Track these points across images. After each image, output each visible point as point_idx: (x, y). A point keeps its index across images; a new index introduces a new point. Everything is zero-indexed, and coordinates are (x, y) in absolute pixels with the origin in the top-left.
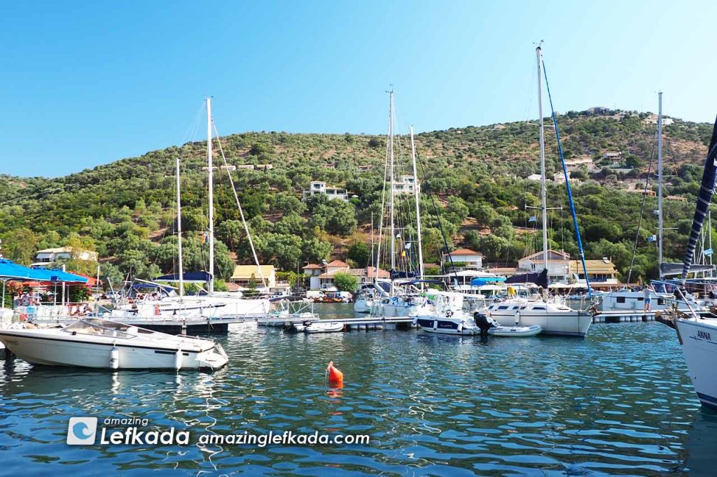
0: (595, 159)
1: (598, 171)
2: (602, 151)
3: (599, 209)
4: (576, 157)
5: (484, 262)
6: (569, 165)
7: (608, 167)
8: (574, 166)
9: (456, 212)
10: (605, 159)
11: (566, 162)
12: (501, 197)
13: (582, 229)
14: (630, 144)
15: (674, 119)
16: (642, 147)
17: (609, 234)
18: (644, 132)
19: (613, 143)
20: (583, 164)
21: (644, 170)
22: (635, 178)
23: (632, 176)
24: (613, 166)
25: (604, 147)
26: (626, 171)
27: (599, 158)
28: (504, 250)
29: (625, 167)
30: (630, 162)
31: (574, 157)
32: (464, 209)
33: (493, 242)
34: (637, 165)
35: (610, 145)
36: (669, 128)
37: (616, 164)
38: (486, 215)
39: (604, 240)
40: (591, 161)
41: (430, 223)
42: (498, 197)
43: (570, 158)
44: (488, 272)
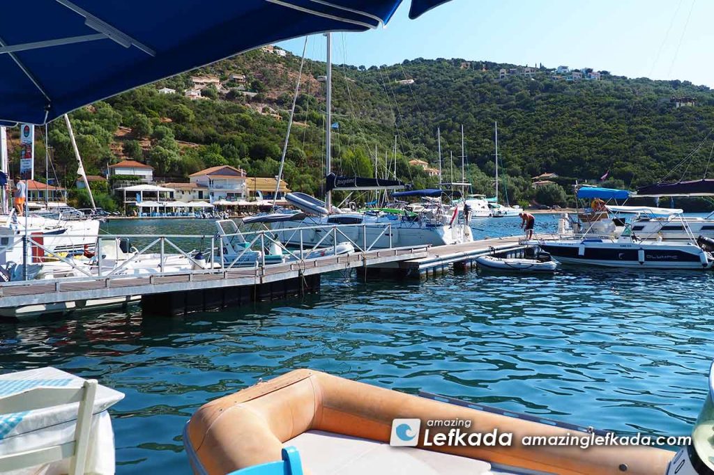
0: (221, 80)
1: (226, 92)
2: (227, 73)
3: (251, 128)
4: (203, 76)
5: (155, 175)
6: (197, 83)
7: (235, 88)
8: (202, 84)
9: (109, 119)
10: (231, 81)
11: (195, 80)
12: (152, 107)
13: (245, 146)
14: (253, 69)
15: (286, 52)
16: (264, 73)
17: (272, 153)
18: (264, 60)
19: (236, 66)
20: (211, 84)
21: (268, 95)
22: (260, 102)
23: (257, 100)
24: (239, 88)
25: (229, 70)
26: (253, 95)
27: (226, 79)
28: (173, 164)
29: (251, 91)
30: (255, 87)
31: (201, 75)
32: (117, 117)
33: (161, 154)
34: (261, 90)
35: (234, 68)
36: (284, 59)
37: (241, 87)
38: (143, 125)
39: (269, 159)
40: (218, 81)
41: (82, 129)
42: (148, 107)
43: (197, 76)
44: (164, 187)
